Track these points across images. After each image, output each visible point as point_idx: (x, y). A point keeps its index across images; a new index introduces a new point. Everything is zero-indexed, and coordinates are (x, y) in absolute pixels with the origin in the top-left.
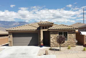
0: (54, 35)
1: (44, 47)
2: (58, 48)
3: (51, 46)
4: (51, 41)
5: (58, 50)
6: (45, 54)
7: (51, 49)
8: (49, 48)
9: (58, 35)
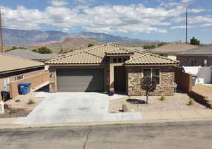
0: (136, 74)
1: (116, 96)
2: (143, 98)
3: (129, 94)
4: (130, 85)
5: (144, 102)
6: (122, 111)
7: (129, 100)
8: (126, 97)
9: (142, 74)
